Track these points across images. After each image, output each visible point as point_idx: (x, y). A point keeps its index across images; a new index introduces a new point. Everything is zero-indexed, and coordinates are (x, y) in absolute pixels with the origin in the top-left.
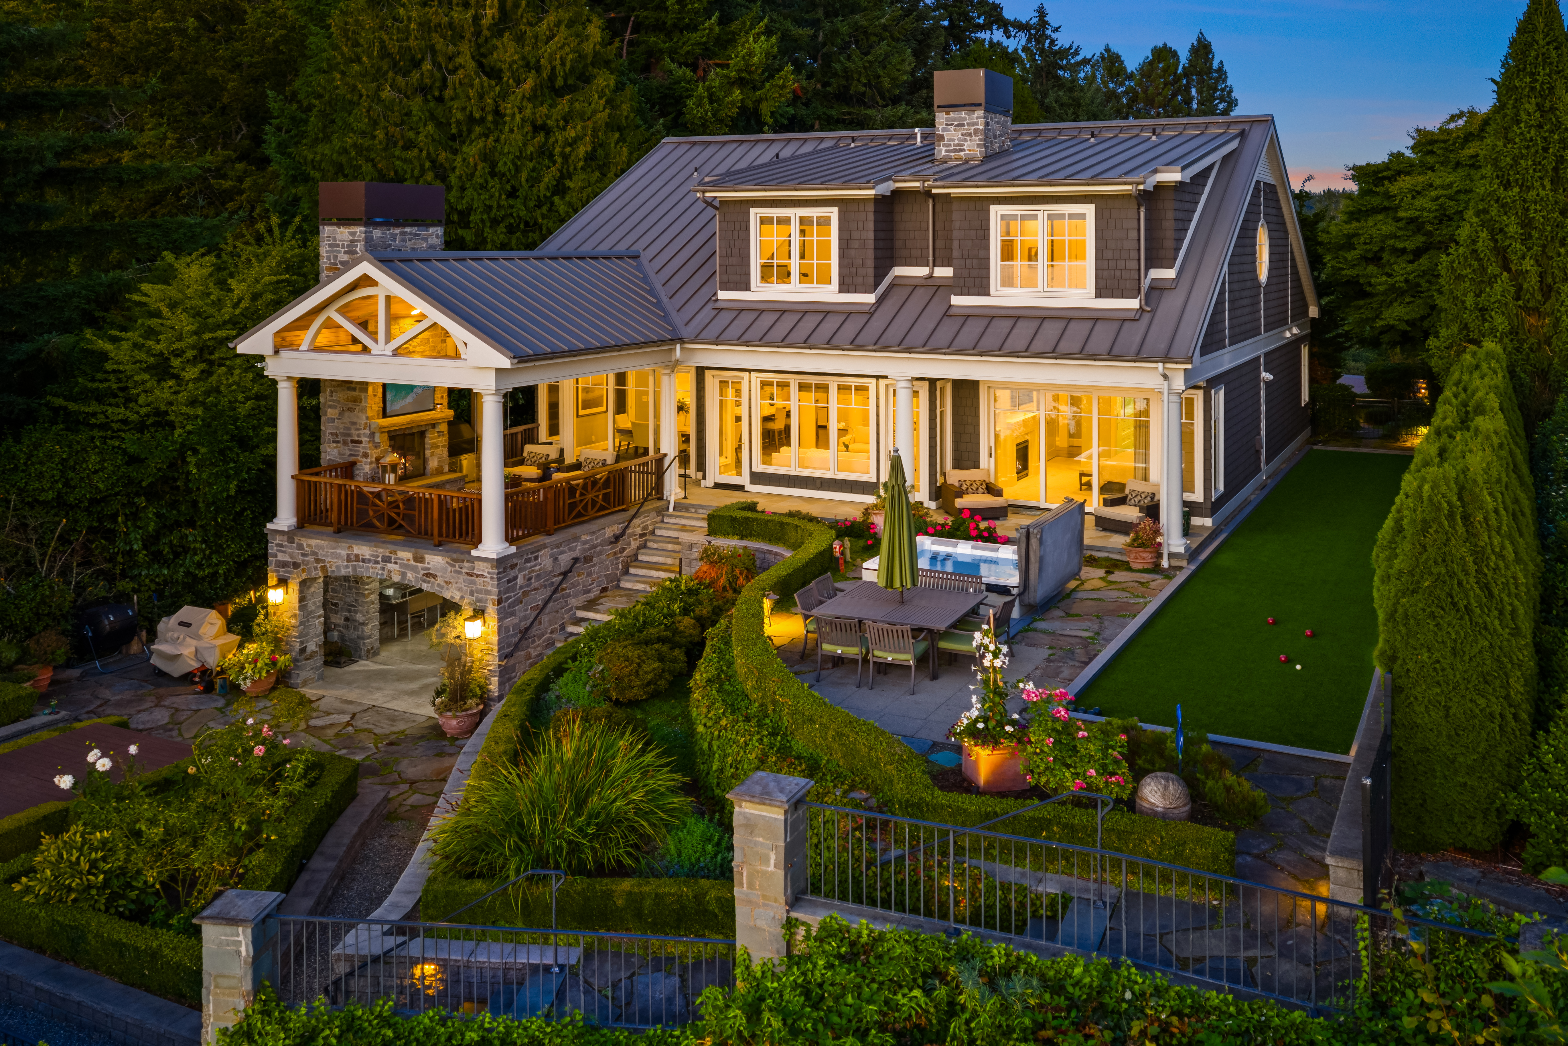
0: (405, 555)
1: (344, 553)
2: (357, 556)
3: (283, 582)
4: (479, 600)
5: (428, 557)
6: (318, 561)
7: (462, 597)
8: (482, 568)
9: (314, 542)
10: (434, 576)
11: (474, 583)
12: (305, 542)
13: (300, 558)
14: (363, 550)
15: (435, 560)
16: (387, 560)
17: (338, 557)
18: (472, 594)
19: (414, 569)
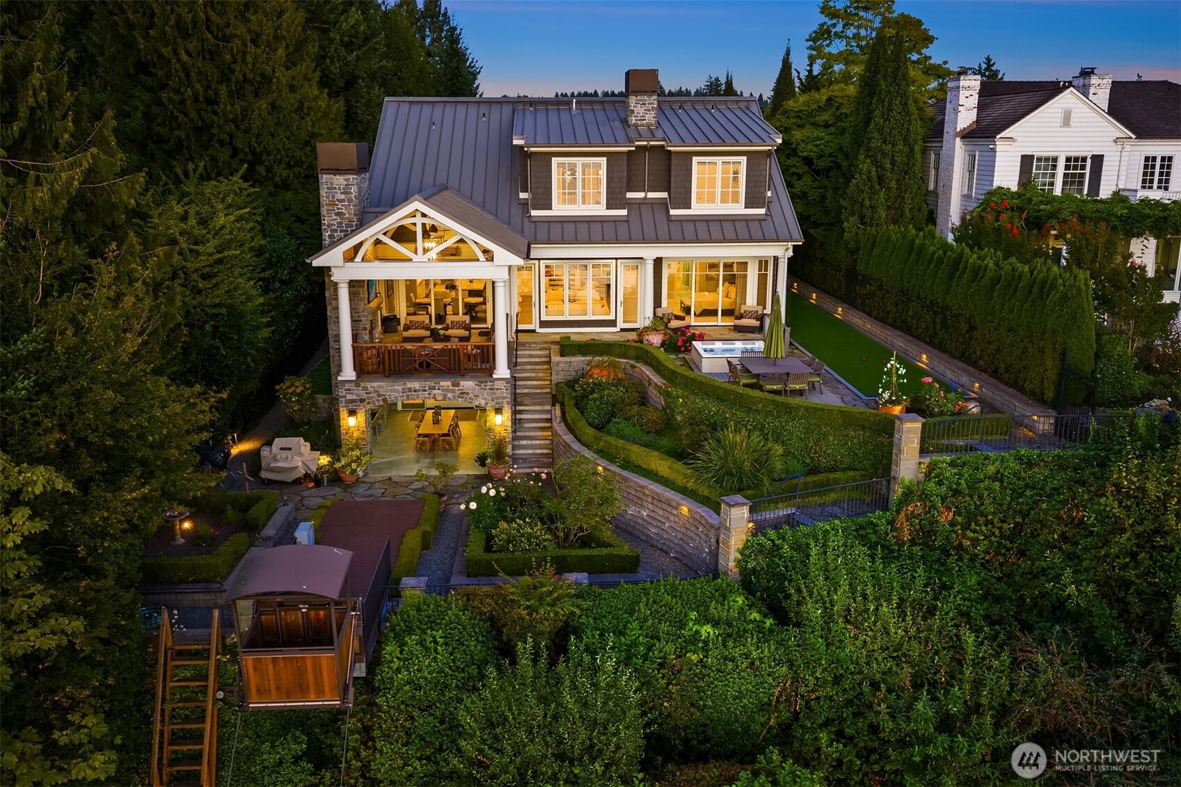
0: (446, 383)
1: (400, 388)
2: (410, 389)
3: (352, 413)
4: (498, 403)
5: (462, 383)
6: (379, 396)
7: (487, 403)
8: (498, 385)
9: (375, 384)
10: (467, 394)
11: (494, 394)
12: (369, 385)
13: (365, 396)
14: (415, 385)
15: (468, 384)
16: (433, 388)
17: (397, 391)
18: (493, 400)
19: (453, 391)
